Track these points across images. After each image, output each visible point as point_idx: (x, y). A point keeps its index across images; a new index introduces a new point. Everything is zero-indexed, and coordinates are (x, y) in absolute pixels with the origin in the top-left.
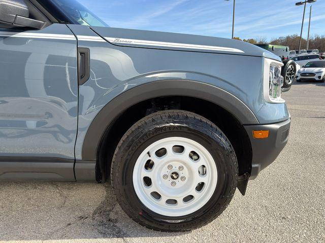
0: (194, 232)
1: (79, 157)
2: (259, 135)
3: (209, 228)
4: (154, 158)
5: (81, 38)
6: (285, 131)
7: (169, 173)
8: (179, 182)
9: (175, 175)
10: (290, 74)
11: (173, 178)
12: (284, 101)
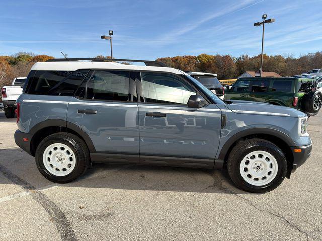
0: (266, 194)
1: (217, 157)
2: (297, 151)
3: (272, 192)
4: (249, 159)
5: (223, 110)
6: (310, 150)
7: (256, 166)
8: (259, 170)
9: (258, 168)
10: (317, 102)
11: (257, 168)
12: (309, 135)
